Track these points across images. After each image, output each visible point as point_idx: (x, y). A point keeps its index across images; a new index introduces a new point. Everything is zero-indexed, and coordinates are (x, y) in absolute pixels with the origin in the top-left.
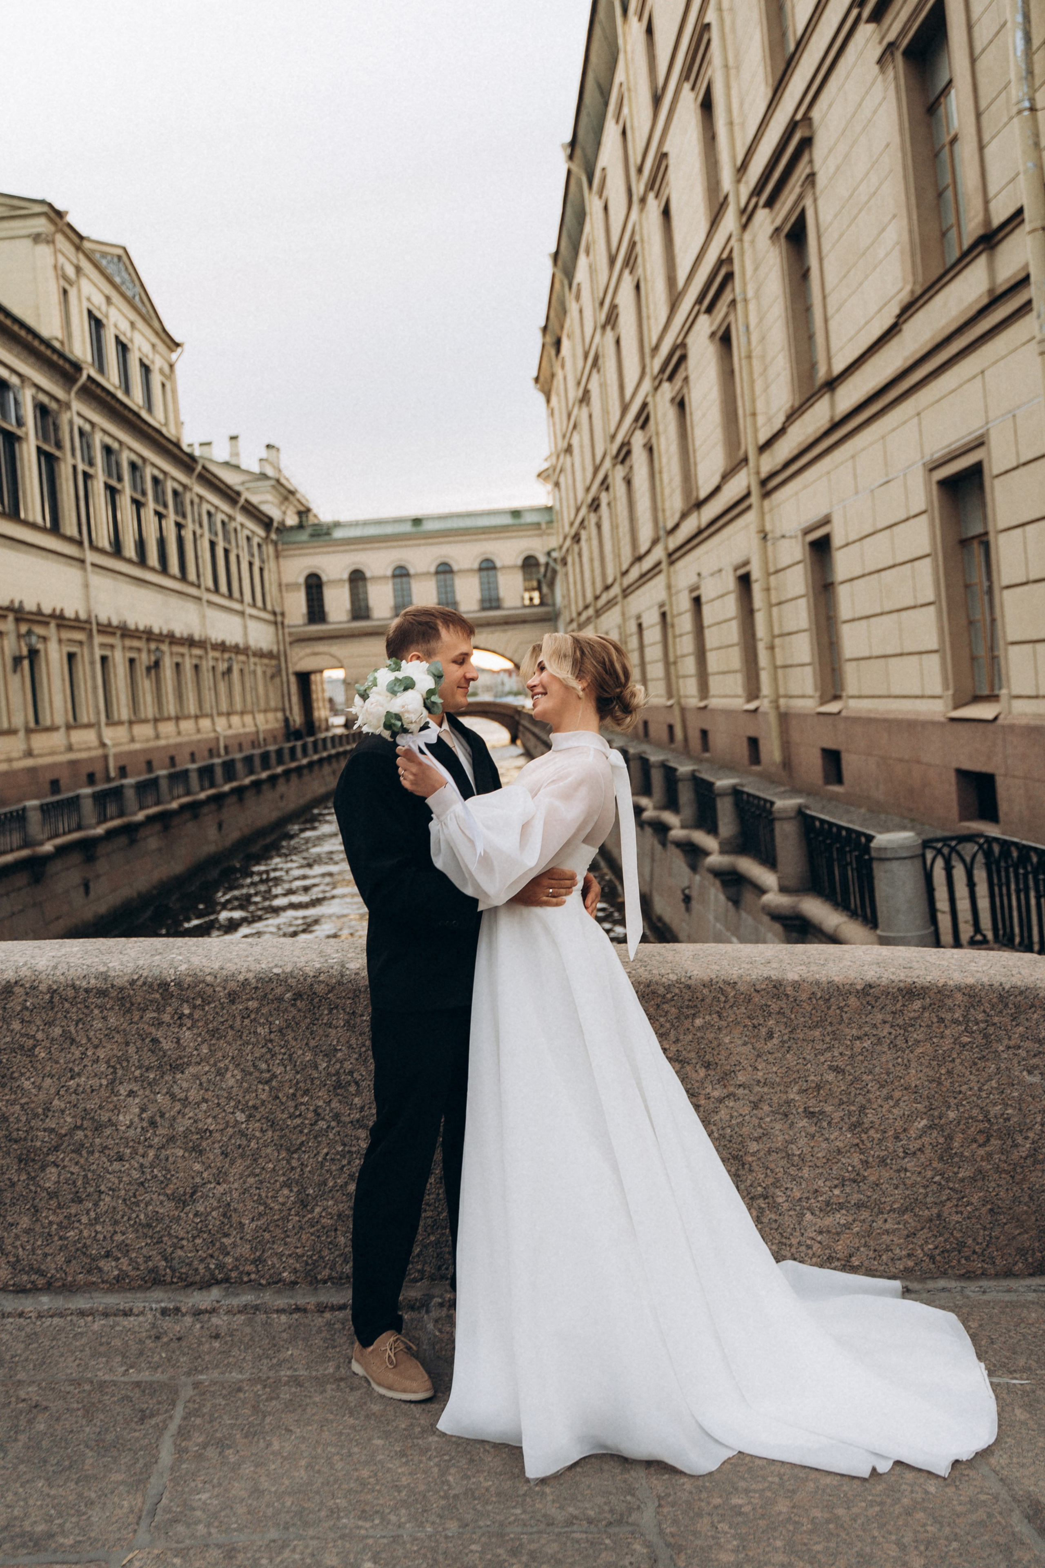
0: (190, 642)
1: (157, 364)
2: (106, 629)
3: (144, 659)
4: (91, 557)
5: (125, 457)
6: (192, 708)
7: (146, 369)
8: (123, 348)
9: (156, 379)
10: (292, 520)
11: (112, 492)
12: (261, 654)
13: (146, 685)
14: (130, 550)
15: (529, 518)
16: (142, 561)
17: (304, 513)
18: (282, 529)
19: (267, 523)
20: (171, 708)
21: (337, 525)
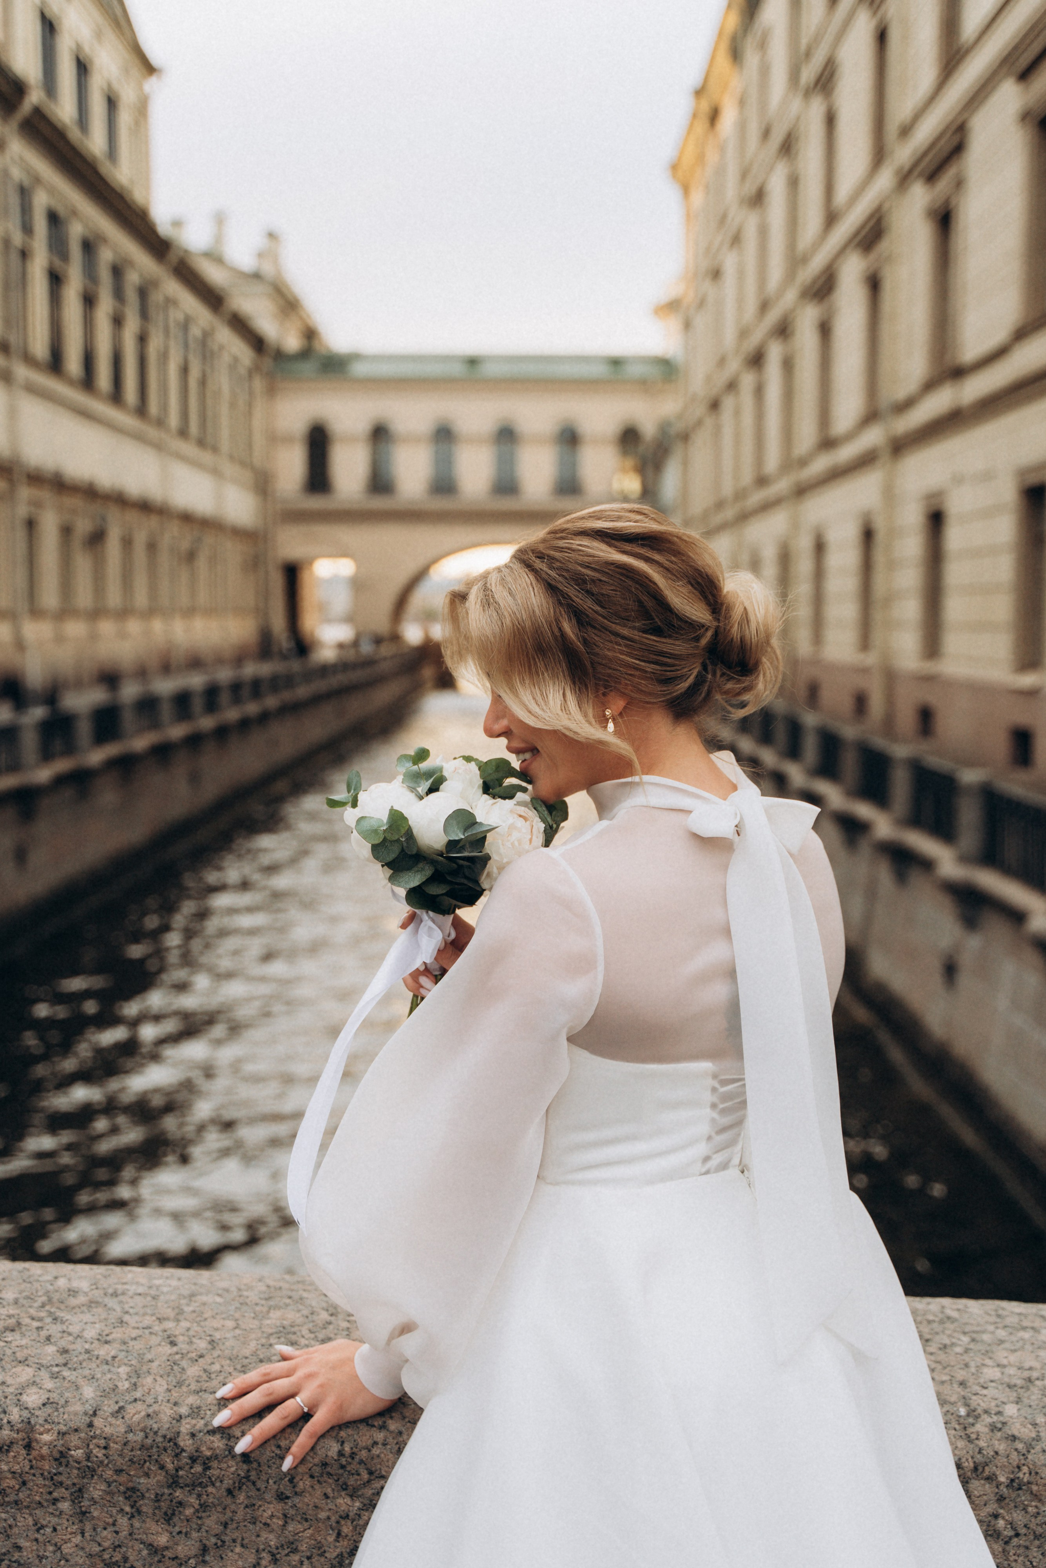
0: (145, 507)
1: (127, 96)
2: (36, 478)
3: (83, 527)
4: (22, 372)
5: (76, 231)
6: (141, 599)
7: (112, 103)
8: (83, 68)
9: (125, 118)
10: (292, 343)
11: (56, 279)
12: (239, 533)
13: (83, 564)
14: (73, 364)
15: (635, 371)
16: (88, 382)
17: (310, 334)
18: (279, 356)
19: (258, 343)
20: (114, 597)
21: (355, 357)
